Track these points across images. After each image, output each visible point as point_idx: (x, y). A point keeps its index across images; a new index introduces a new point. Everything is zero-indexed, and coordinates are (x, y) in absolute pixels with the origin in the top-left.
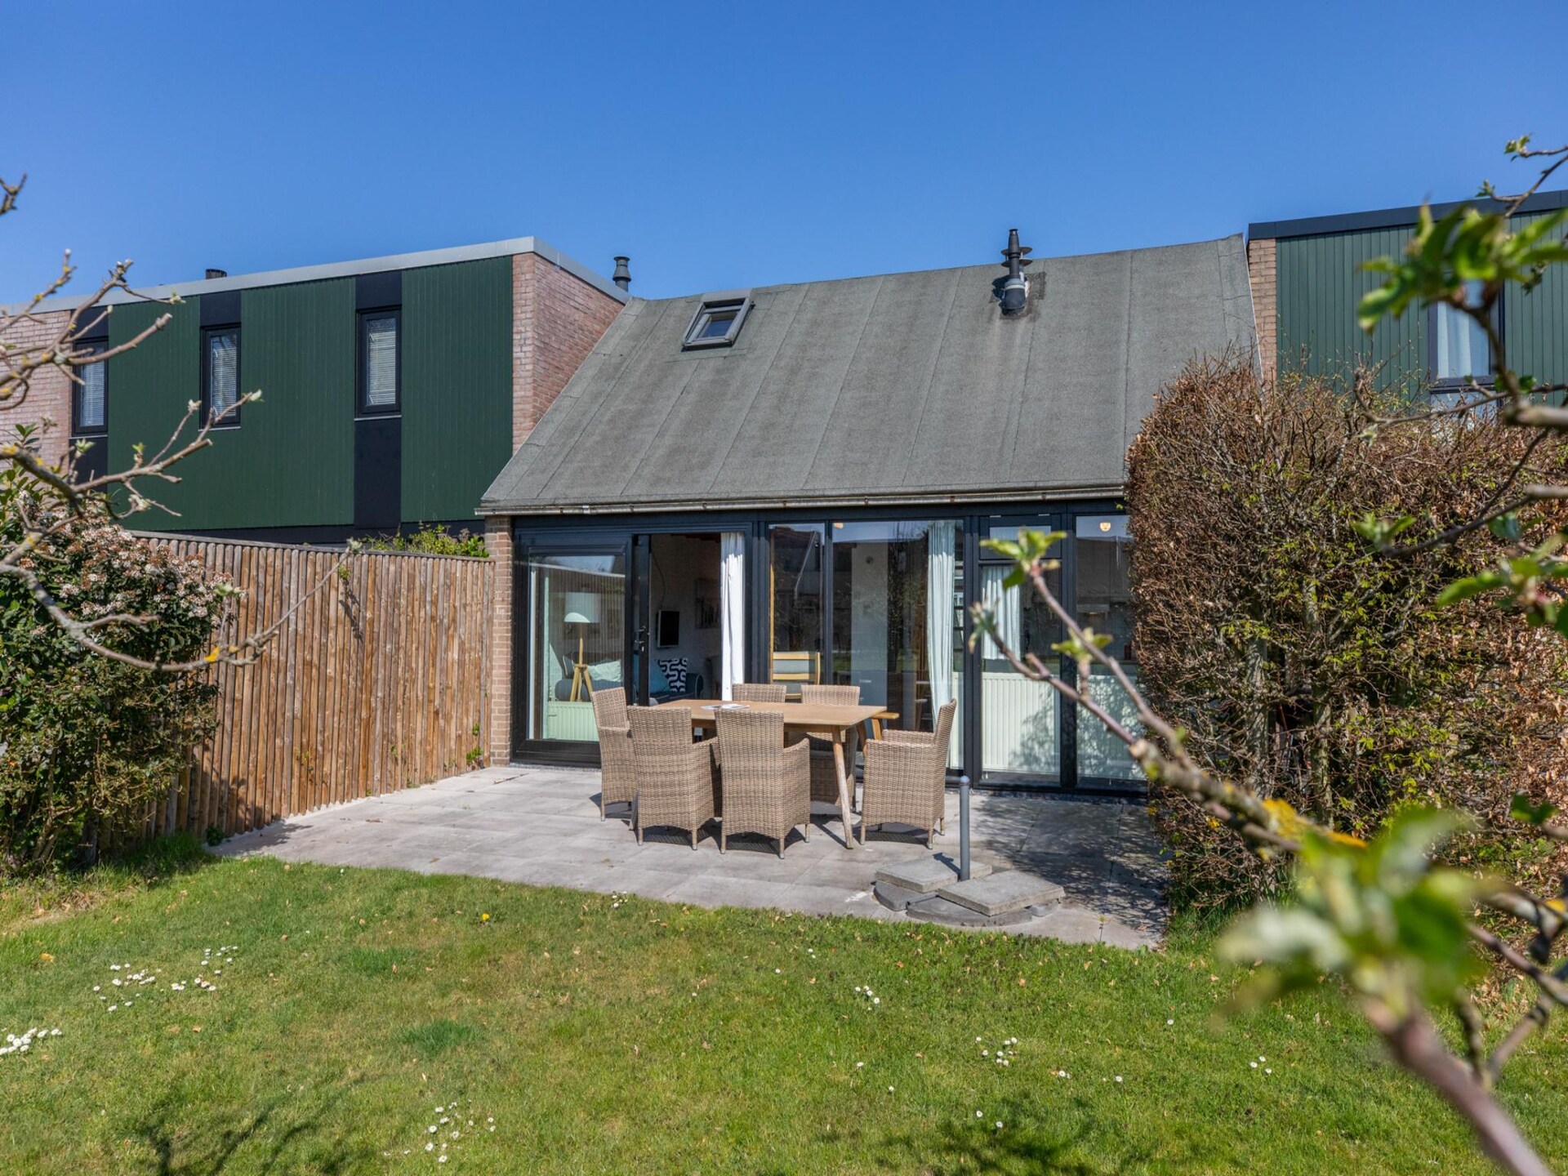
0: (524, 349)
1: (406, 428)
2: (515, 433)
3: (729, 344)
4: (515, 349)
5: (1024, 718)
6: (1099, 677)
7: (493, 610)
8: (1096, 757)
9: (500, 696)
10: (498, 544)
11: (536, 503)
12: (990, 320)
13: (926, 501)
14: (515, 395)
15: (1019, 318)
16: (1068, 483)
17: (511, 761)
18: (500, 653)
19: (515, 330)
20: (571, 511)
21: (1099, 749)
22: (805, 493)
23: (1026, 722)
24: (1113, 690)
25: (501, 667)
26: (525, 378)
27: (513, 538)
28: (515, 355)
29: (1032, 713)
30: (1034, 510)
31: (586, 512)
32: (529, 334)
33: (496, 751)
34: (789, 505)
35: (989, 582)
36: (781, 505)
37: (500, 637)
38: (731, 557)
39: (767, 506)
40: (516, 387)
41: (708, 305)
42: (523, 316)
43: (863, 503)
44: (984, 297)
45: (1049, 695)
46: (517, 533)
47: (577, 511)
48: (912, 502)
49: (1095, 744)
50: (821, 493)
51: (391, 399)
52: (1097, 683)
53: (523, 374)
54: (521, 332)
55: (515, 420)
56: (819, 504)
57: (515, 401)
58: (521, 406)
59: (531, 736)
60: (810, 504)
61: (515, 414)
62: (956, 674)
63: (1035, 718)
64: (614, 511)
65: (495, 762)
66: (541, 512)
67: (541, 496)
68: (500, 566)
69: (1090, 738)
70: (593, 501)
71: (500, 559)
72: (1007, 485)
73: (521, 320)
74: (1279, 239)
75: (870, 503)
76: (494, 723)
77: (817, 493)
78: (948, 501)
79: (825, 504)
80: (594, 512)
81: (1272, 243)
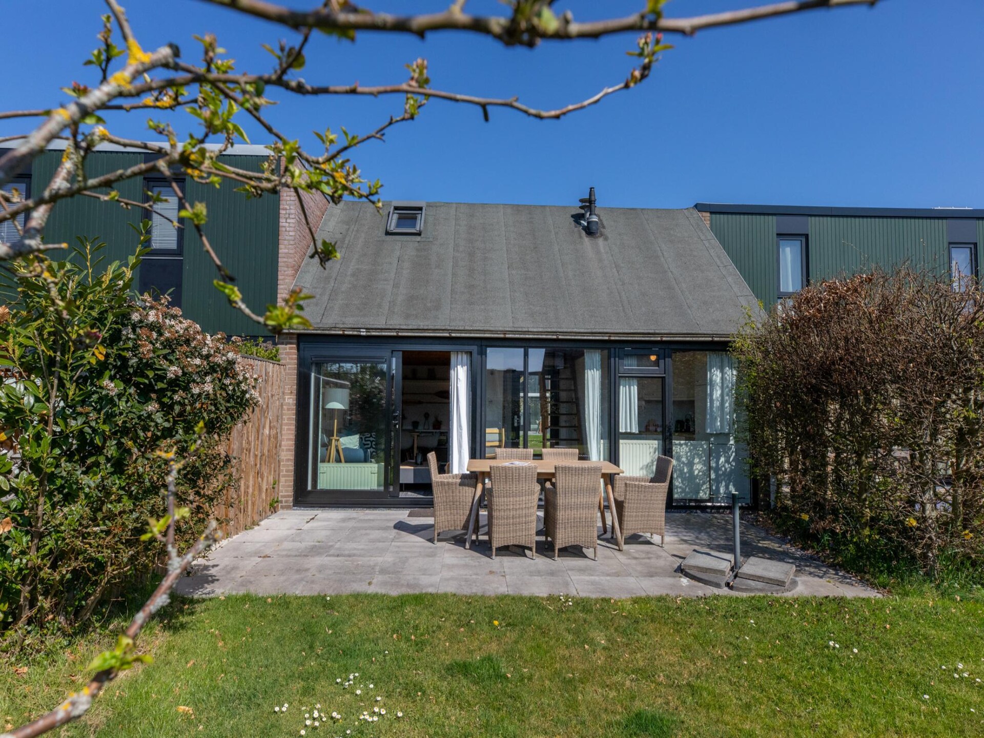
0: (288, 221)
1: (186, 267)
2: (280, 277)
3: (419, 234)
4: (281, 220)
5: (641, 466)
6: (682, 442)
7: (284, 399)
8: (680, 487)
9: (288, 460)
10: (288, 353)
11: (321, 326)
12: (581, 237)
13: (594, 338)
14: (280, 251)
15: (597, 237)
16: (673, 332)
17: (294, 506)
18: (288, 429)
19: (281, 207)
20: (351, 333)
21: (682, 482)
22: (516, 329)
23: (642, 469)
24: (690, 449)
25: (288, 439)
26: (289, 240)
27: (298, 349)
28: (281, 224)
29: (645, 463)
30: (650, 346)
31: (362, 334)
32: (293, 211)
33: (284, 499)
34: (507, 336)
35: (621, 387)
36: (502, 336)
37: (289, 419)
38: (459, 367)
39: (493, 336)
40: (281, 246)
41: (396, 208)
42: (288, 198)
43: (555, 337)
44: (570, 224)
45: (655, 452)
46: (302, 346)
47: (355, 333)
48: (585, 338)
49: (680, 480)
50: (526, 330)
51: (173, 245)
52: (681, 445)
53: (287, 238)
54: (286, 209)
55: (279, 269)
56: (527, 336)
57: (280, 255)
58: (285, 260)
59: (309, 488)
60: (522, 336)
61: (280, 264)
62: (602, 441)
63: (647, 466)
64: (384, 334)
65: (282, 507)
66: (327, 332)
67: (323, 321)
68: (289, 369)
69: (677, 477)
70: (369, 326)
71: (289, 364)
72: (639, 331)
73: (287, 201)
74: (711, 213)
75: (560, 337)
76: (282, 479)
77: (524, 330)
78: (607, 338)
79: (531, 336)
80: (369, 334)
81: (708, 214)
